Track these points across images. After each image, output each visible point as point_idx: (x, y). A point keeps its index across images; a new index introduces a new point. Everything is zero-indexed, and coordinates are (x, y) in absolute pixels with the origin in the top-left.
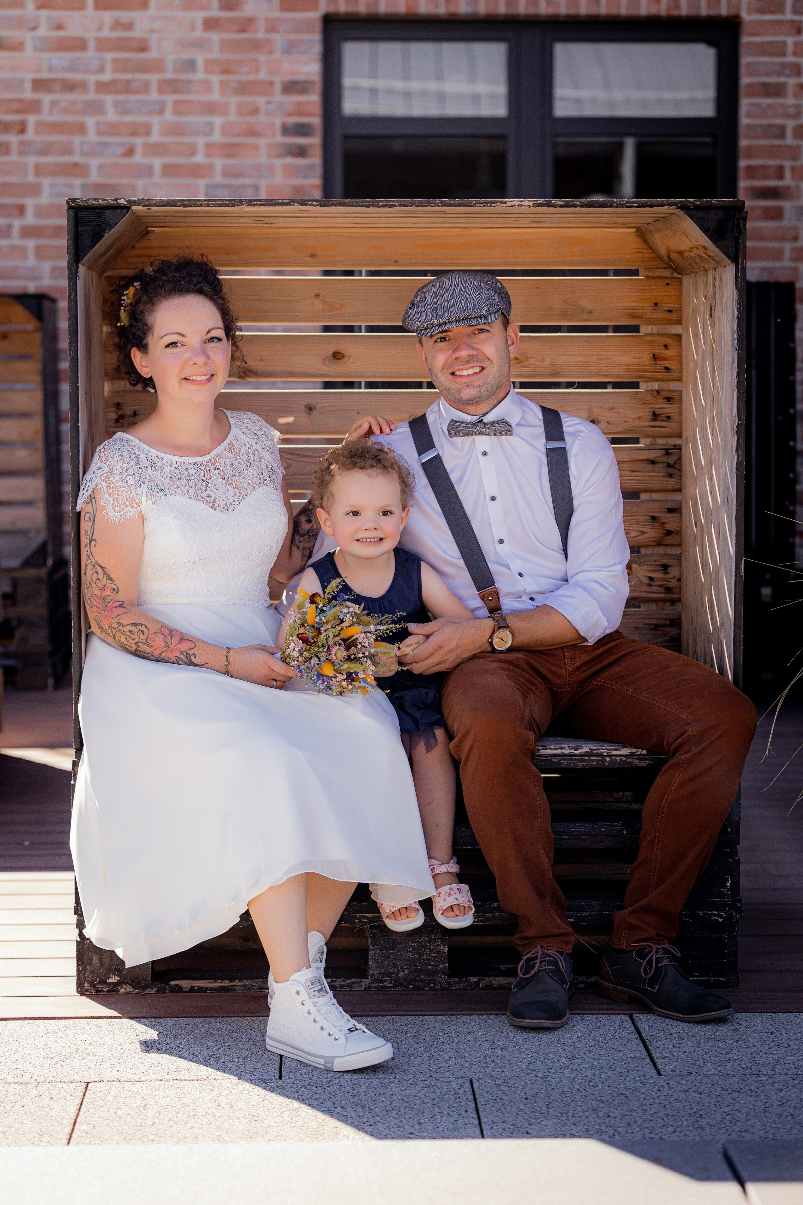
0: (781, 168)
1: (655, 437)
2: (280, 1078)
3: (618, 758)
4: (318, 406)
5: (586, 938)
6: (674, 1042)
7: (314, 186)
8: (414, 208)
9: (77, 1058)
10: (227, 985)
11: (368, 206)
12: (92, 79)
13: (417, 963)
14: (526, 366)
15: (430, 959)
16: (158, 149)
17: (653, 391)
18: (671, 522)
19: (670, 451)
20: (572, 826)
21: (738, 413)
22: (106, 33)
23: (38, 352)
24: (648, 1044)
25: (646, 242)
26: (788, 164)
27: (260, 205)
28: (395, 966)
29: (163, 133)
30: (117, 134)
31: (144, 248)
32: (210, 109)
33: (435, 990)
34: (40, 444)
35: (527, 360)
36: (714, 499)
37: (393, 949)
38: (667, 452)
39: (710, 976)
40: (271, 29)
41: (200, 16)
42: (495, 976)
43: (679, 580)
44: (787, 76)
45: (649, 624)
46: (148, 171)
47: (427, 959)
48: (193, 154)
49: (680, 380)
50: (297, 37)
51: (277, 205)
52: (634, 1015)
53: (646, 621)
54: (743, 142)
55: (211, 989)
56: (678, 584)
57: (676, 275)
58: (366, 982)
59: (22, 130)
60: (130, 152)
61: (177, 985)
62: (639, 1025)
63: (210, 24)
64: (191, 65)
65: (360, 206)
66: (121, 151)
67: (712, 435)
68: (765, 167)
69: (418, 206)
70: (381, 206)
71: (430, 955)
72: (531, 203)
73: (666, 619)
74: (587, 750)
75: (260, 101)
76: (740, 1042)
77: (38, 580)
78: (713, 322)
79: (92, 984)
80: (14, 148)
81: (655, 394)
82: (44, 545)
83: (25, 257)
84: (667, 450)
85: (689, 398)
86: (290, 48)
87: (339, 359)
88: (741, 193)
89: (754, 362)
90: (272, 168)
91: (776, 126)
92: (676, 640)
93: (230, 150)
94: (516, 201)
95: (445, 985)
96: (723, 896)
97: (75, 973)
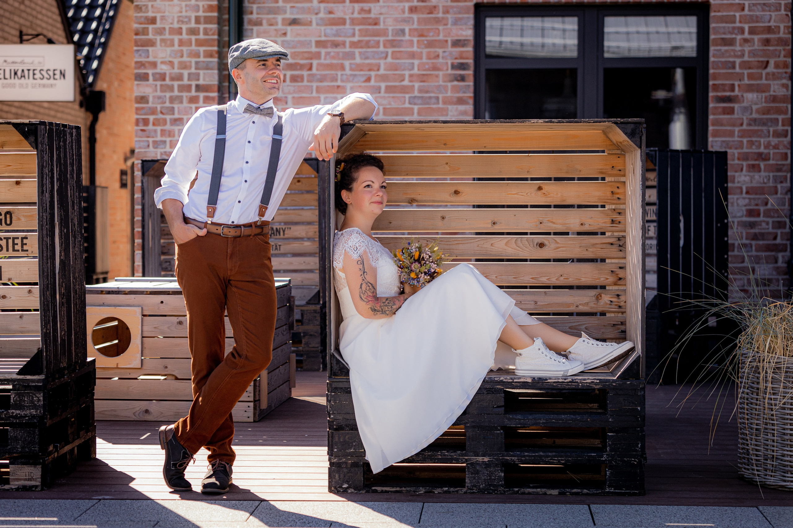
0: (733, 85)
1: (613, 232)
2: (419, 522)
3: (585, 384)
4: (447, 217)
7: (470, 97)
8: (487, 124)
12: (348, 40)
13: (489, 481)
14: (549, 197)
16: (384, 78)
17: (612, 209)
18: (621, 273)
20: (563, 416)
22: (356, 15)
23: (316, 189)
24: (594, 515)
25: (607, 137)
26: (736, 83)
28: (479, 483)
29: (386, 69)
30: (361, 70)
31: (364, 141)
32: (413, 55)
33: (498, 494)
35: (549, 194)
36: (635, 262)
37: (478, 475)
38: (619, 239)
39: (631, 491)
40: (446, 12)
41: (407, 5)
42: (527, 489)
43: (625, 302)
44: (736, 34)
47: (494, 480)
48: (403, 80)
49: (624, 204)
50: (460, 16)
52: (590, 505)
53: (609, 323)
54: (711, 71)
55: (391, 492)
56: (625, 304)
57: (622, 153)
58: (464, 490)
59: (310, 69)
60: (368, 80)
61: (375, 489)
62: (591, 509)
63: (413, 10)
64: (403, 31)
66: (363, 79)
67: (634, 230)
68: (723, 85)
71: (495, 478)
73: (619, 322)
74: (571, 380)
75: (440, 51)
77: (315, 311)
78: (634, 176)
79: (335, 488)
80: (305, 78)
81: (613, 211)
82: (319, 292)
84: (619, 238)
85: (627, 213)
86: (456, 22)
87: (457, 194)
88: (710, 99)
89: (703, 194)
90: (446, 87)
91: (729, 62)
92: (624, 332)
93: (423, 78)
94: (535, 120)
95: (503, 492)
96: (636, 451)
97: (327, 485)
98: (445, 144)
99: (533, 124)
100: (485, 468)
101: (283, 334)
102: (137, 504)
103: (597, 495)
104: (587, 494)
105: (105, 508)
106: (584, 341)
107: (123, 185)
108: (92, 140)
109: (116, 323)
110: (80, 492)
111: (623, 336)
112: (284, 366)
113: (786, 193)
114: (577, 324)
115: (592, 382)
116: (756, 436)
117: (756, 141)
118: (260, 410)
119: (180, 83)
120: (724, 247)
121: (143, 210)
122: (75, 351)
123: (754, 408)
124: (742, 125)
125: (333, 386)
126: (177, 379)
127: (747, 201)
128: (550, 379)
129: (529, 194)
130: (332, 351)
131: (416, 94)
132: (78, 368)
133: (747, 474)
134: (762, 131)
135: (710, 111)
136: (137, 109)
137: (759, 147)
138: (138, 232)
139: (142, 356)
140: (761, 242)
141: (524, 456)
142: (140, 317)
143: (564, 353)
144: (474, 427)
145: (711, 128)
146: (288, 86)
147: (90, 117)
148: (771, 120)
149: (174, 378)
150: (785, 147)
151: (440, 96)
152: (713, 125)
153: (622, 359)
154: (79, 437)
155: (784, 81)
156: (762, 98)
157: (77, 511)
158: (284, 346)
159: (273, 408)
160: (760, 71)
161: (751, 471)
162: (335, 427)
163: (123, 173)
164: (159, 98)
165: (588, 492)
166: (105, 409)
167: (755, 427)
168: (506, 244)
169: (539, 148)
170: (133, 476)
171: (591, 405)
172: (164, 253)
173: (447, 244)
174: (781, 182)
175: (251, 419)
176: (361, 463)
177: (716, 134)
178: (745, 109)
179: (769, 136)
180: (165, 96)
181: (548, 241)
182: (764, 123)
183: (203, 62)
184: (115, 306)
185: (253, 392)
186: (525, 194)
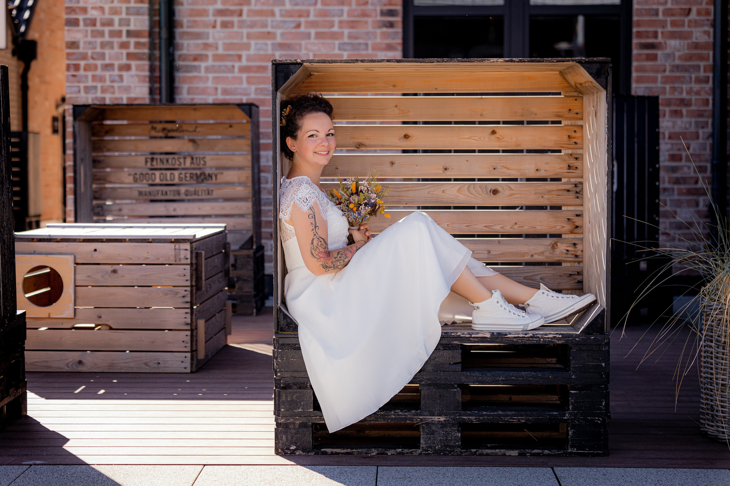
0: (656, 33)
1: (569, 178)
3: (547, 340)
4: (396, 162)
5: (533, 433)
6: (573, 479)
7: (398, 44)
8: (444, 63)
9: (276, 481)
10: (349, 451)
11: (421, 62)
13: (445, 442)
14: (503, 142)
15: (451, 440)
16: (313, 24)
17: (568, 154)
18: (578, 221)
19: (577, 185)
20: (524, 373)
21: (608, 165)
23: (249, 135)
24: (560, 480)
25: (565, 78)
26: (660, 30)
27: (367, 62)
28: (434, 443)
29: (315, 16)
30: (291, 16)
31: (309, 83)
33: (454, 455)
34: (250, 184)
35: (503, 139)
36: (597, 209)
37: (433, 435)
38: (576, 186)
39: (594, 451)
42: (484, 449)
43: (582, 251)
45: (566, 274)
46: (308, 36)
47: (450, 440)
48: (332, 26)
49: (582, 149)
51: (375, 62)
52: (554, 468)
53: (565, 272)
54: (635, 18)
55: (342, 453)
56: (581, 253)
57: (580, 95)
58: (419, 451)
59: (240, 14)
60: (298, 26)
61: (325, 451)
62: (556, 472)
65: (417, 62)
66: (293, 25)
67: (596, 177)
68: (647, 32)
69: (446, 62)
70: (427, 62)
71: (451, 438)
72: (502, 61)
73: (575, 271)
74: (531, 335)
76: (606, 480)
77: (248, 256)
78: (596, 119)
79: (282, 449)
80: (236, 24)
81: (570, 156)
82: (252, 238)
83: (241, 83)
84: (575, 184)
85: (586, 157)
87: (407, 138)
88: (634, 46)
89: (636, 139)
90: (375, 34)
91: (653, 9)
92: (581, 282)
93: (352, 24)
94: (495, 59)
95: (459, 453)
96: (600, 409)
97: (274, 446)
98: (394, 86)
99: (493, 64)
100: (441, 428)
101: (219, 282)
102: (71, 469)
103: (559, 455)
104: (548, 455)
105: (36, 475)
106: (543, 293)
107: (55, 131)
108: (24, 88)
109: (48, 270)
110: (9, 456)
111: (580, 287)
112: (220, 314)
113: (708, 138)
114: (532, 274)
115: (554, 337)
116: (722, 392)
117: (678, 87)
118: (198, 360)
119: (111, 28)
120: (655, 192)
121: (75, 155)
122: (4, 305)
123: (720, 363)
124: (664, 71)
125: (280, 342)
126: (111, 329)
127: (669, 146)
128: (510, 334)
129: (482, 138)
130: (279, 305)
131: (346, 40)
132: (7, 322)
133: (711, 430)
134: (684, 77)
135: (634, 57)
136: (68, 54)
137: (681, 93)
138: (70, 177)
139: (75, 305)
140: (682, 187)
141: (482, 415)
142: (73, 265)
143: (522, 305)
144: (429, 385)
145: (634, 75)
146: (219, 32)
147: (22, 66)
148: (693, 66)
149: (108, 328)
150: (707, 93)
151: (370, 42)
152: (637, 71)
153: (583, 312)
154: (8, 395)
155: (706, 28)
156: (684, 46)
157: (5, 480)
158: (220, 294)
159: (210, 357)
160: (682, 18)
161: (715, 428)
162: (282, 385)
163: (55, 119)
164: (90, 43)
165: (550, 452)
166: (37, 360)
167: (721, 382)
168: (458, 191)
169: (492, 90)
170: (68, 437)
171: (549, 360)
172: (96, 198)
173: (397, 191)
174: (703, 128)
175: (188, 370)
176: (310, 424)
177: (639, 80)
178: (668, 56)
179: (691, 82)
180: (96, 42)
181: (502, 187)
182: (685, 69)
183: (134, 8)
184: (47, 254)
185: (189, 342)
186: (478, 138)
